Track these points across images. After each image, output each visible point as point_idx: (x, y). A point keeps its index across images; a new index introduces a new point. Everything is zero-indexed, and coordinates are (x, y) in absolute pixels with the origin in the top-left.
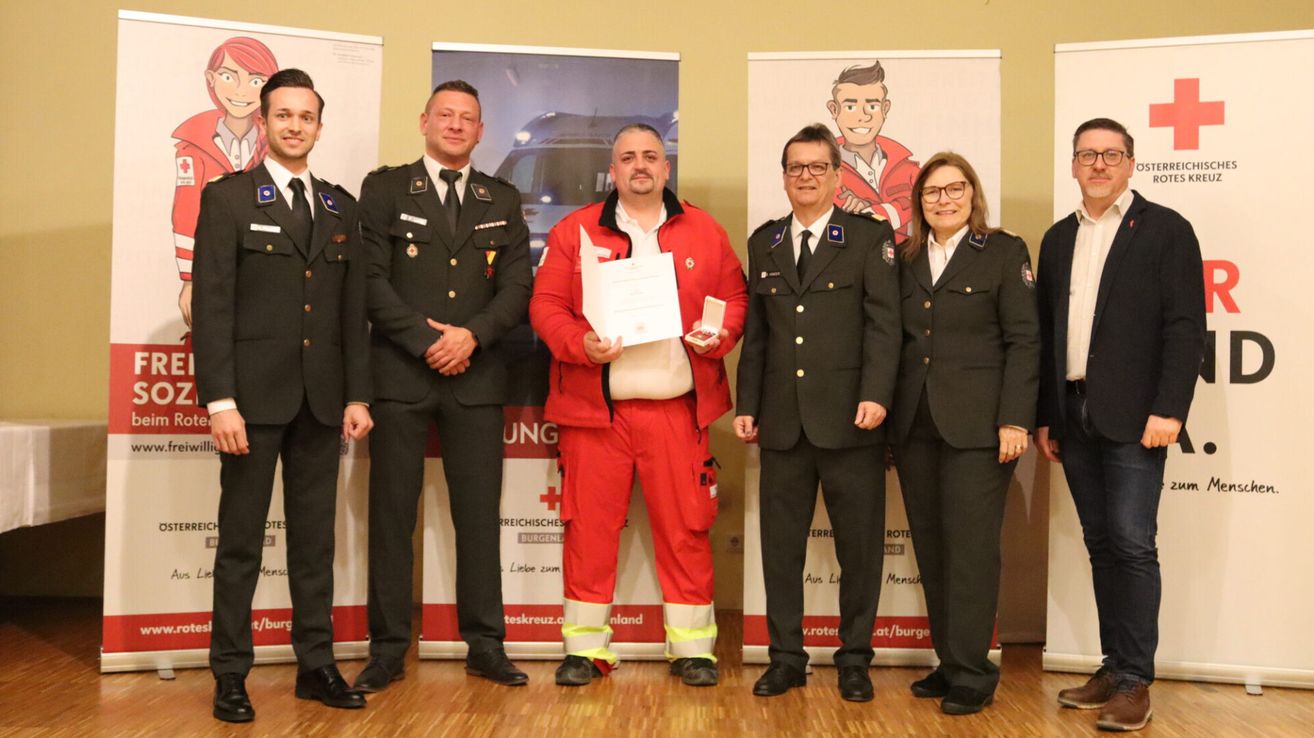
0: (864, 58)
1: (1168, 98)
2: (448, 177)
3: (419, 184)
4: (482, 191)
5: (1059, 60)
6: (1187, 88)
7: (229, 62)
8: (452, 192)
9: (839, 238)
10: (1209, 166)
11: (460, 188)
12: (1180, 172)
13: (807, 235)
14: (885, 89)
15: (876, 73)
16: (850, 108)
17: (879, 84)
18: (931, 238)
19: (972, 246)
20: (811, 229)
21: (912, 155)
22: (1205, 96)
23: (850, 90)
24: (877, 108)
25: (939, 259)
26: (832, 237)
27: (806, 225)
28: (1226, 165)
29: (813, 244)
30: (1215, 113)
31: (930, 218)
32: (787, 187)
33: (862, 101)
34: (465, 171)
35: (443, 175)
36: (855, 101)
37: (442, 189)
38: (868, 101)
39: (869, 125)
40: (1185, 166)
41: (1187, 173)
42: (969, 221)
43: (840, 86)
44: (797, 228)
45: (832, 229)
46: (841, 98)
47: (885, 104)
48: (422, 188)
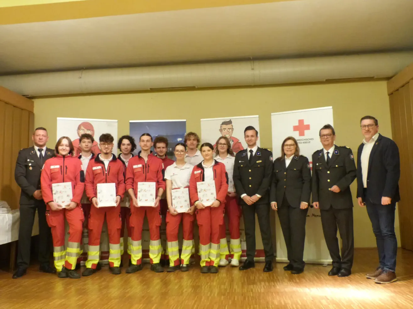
0: (227, 119)
1: (297, 124)
2: (40, 150)
3: (32, 152)
4: (49, 153)
5: (272, 116)
6: (301, 122)
7: (82, 128)
8: (41, 154)
9: (337, 153)
10: (307, 140)
11: (43, 153)
12: (301, 141)
13: (328, 153)
14: (232, 126)
15: (230, 122)
16: (224, 130)
17: (231, 125)
18: (286, 157)
19: (296, 160)
20: (329, 151)
21: (239, 141)
22: (305, 123)
23: (224, 126)
24: (231, 130)
25: (288, 162)
26: (335, 153)
27: (328, 150)
28: (311, 139)
29: (330, 155)
30: (308, 127)
31: (286, 152)
32: (321, 141)
33: (227, 129)
34: (44, 148)
35: (39, 150)
36: (225, 129)
37: (38, 153)
38: (229, 129)
39: (229, 134)
40: (302, 140)
41: (302, 141)
42: (295, 154)
43: (222, 126)
44: (325, 151)
45: (335, 151)
46: (222, 128)
47: (232, 129)
48: (33, 153)
